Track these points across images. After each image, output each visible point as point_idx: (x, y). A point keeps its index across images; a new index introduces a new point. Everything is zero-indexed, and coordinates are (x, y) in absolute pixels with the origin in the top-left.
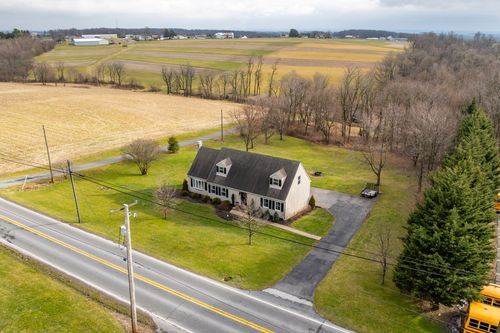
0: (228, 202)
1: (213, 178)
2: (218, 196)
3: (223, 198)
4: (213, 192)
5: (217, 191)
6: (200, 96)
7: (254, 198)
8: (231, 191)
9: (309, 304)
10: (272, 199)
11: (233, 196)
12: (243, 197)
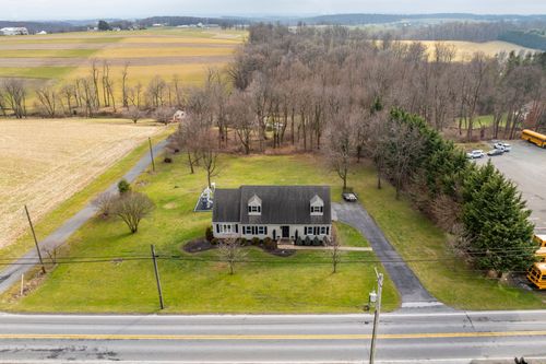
0: (268, 238)
1: (247, 219)
2: (255, 236)
3: (261, 236)
4: (248, 232)
5: (255, 231)
6: (37, 115)
7: (297, 229)
8: (271, 228)
9: (438, 304)
10: (317, 226)
11: (274, 232)
12: (286, 231)
